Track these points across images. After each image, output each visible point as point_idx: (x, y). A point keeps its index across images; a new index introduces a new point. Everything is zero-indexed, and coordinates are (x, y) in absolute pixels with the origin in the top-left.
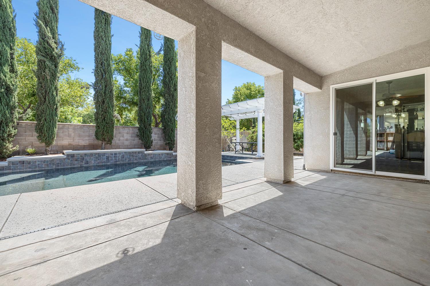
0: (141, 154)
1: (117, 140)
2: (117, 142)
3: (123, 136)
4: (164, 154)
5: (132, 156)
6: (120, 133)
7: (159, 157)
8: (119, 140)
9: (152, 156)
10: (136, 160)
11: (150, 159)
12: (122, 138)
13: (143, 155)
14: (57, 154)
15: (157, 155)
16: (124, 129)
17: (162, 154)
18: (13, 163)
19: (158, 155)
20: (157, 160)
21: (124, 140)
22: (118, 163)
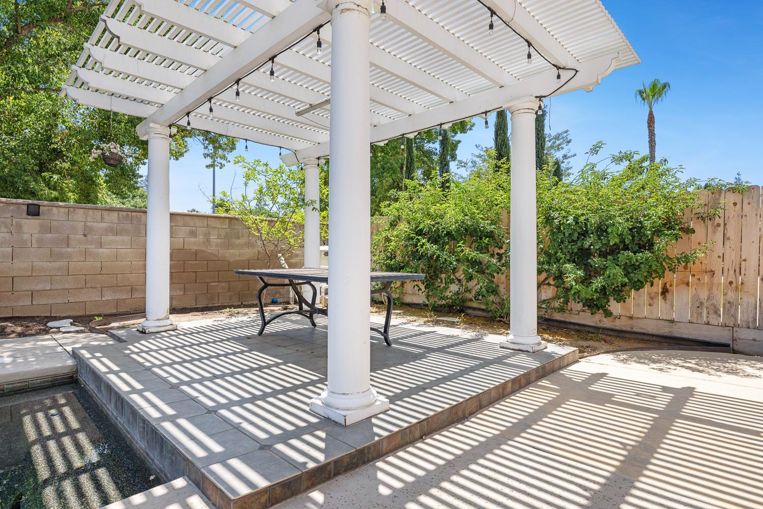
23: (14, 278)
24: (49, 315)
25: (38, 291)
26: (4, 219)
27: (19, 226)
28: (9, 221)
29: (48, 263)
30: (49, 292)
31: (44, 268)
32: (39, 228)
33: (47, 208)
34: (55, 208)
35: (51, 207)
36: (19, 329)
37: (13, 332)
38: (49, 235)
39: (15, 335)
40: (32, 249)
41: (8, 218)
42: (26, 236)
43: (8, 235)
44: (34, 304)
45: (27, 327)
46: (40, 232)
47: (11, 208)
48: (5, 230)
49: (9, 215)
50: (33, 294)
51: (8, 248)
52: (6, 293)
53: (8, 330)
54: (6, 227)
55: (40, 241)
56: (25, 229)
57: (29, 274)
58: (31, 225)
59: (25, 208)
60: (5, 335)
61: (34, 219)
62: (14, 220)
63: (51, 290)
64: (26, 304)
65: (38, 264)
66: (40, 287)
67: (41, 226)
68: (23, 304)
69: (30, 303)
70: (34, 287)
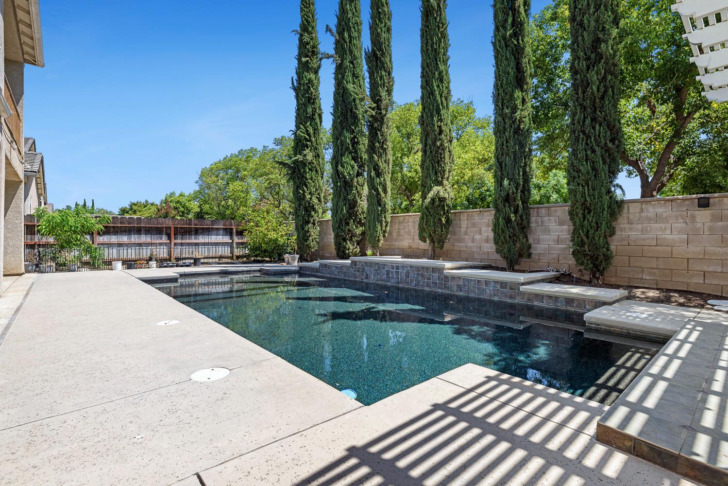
0: (437, 275)
1: (470, 240)
2: (470, 244)
3: (480, 233)
4: (492, 283)
5: (422, 275)
6: (474, 225)
7: (478, 289)
8: (473, 240)
9: (461, 283)
10: (428, 285)
11: (455, 288)
12: (477, 237)
13: (441, 278)
14: (408, 258)
15: (472, 283)
16: (483, 214)
17: (487, 283)
18: (325, 265)
19: (475, 284)
20: (472, 295)
21: (481, 241)
22: (401, 285)
23: (689, 260)
24: (720, 295)
25: (710, 272)
26: (681, 212)
27: (693, 217)
28: (685, 213)
29: (719, 249)
30: (719, 274)
31: (715, 253)
32: (710, 218)
33: (718, 199)
34: (726, 198)
35: (721, 199)
36: (682, 300)
37: (676, 301)
38: (720, 223)
39: (676, 303)
40: (704, 236)
41: (684, 211)
42: (699, 225)
43: (684, 225)
44: (706, 282)
45: (690, 300)
46: (711, 221)
47: (686, 203)
48: (682, 221)
49: (685, 209)
50: (705, 274)
51: (683, 236)
52: (682, 271)
53: (673, 299)
54: (683, 218)
55: (711, 229)
56: (698, 219)
57: (702, 257)
58: (703, 215)
59: (697, 201)
60: (669, 302)
61: (706, 210)
62: (689, 212)
63: (722, 272)
64: (698, 282)
65: (710, 249)
66: (711, 269)
67: (713, 215)
68: (697, 282)
69: (702, 282)
70: (705, 268)
